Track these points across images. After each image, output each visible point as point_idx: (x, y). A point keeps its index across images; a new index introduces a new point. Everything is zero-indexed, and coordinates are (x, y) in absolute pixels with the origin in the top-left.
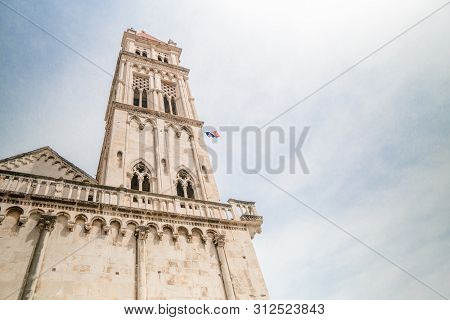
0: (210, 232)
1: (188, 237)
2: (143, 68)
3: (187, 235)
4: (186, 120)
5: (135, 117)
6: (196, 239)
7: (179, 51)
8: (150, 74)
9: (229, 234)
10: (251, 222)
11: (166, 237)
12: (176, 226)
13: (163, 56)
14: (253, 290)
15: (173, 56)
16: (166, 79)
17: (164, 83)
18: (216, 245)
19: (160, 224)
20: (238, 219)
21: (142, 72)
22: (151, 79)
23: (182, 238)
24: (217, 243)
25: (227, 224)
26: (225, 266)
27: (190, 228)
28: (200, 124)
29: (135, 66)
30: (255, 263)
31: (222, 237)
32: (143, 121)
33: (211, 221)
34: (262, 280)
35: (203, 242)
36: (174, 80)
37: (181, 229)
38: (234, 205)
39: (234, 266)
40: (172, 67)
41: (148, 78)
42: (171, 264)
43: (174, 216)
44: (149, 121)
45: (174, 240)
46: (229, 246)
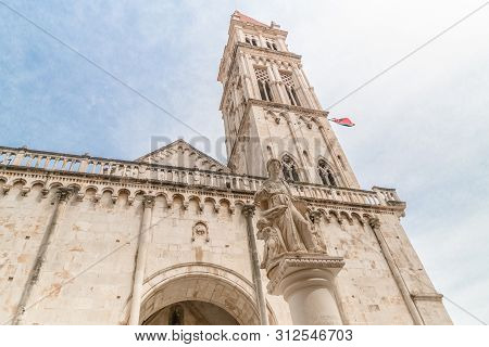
0: (365, 216)
1: (349, 220)
2: (261, 59)
3: (348, 218)
4: (313, 112)
5: (270, 112)
6: (355, 221)
7: (285, 34)
8: (268, 64)
9: (382, 218)
10: (396, 206)
11: (333, 220)
12: (339, 211)
13: (271, 43)
14: (411, 265)
15: (281, 41)
16: (282, 68)
17: (281, 72)
18: (373, 227)
19: (327, 210)
20: (384, 204)
21: (260, 63)
22: (269, 69)
23: (345, 221)
24: (373, 225)
25: (378, 209)
26: (384, 244)
27: (349, 213)
28: (325, 114)
29: (253, 57)
30: (408, 242)
31: (377, 220)
32: (277, 114)
33: (364, 206)
34: (416, 257)
35: (361, 223)
36: (289, 69)
37: (342, 213)
38: (378, 192)
39: (391, 244)
40: (283, 54)
41: (266, 69)
42: (342, 242)
43: (335, 203)
44: (282, 114)
45: (339, 222)
46: (383, 228)
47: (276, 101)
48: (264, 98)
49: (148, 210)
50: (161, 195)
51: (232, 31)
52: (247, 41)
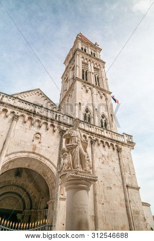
0: (116, 146)
1: (109, 146)
2: (86, 59)
3: (108, 145)
4: (105, 91)
5: (84, 86)
6: (111, 147)
7: (100, 50)
8: (89, 63)
9: (124, 148)
10: (131, 144)
11: (101, 145)
12: (105, 141)
13: (93, 52)
14: (130, 172)
15: (98, 53)
16: (95, 66)
17: (94, 68)
18: (118, 152)
19: (100, 140)
20: (126, 142)
21: (86, 61)
22: (89, 65)
23: (106, 146)
24: (119, 151)
25: (123, 144)
26: (121, 160)
27: (110, 143)
28: (110, 93)
29: (83, 57)
30: (132, 162)
31: (121, 149)
32: (88, 88)
33: (117, 141)
34: (134, 169)
35: (114, 149)
36: (99, 67)
37: (106, 142)
38: (125, 136)
39: (124, 161)
40: (98, 59)
41: (87, 64)
42: (103, 156)
43: (104, 137)
44: (90, 88)
45: (104, 146)
46: (123, 153)
47: (88, 81)
48: (83, 78)
49: (15, 122)
50: (23, 116)
51: (76, 42)
52: (82, 49)
